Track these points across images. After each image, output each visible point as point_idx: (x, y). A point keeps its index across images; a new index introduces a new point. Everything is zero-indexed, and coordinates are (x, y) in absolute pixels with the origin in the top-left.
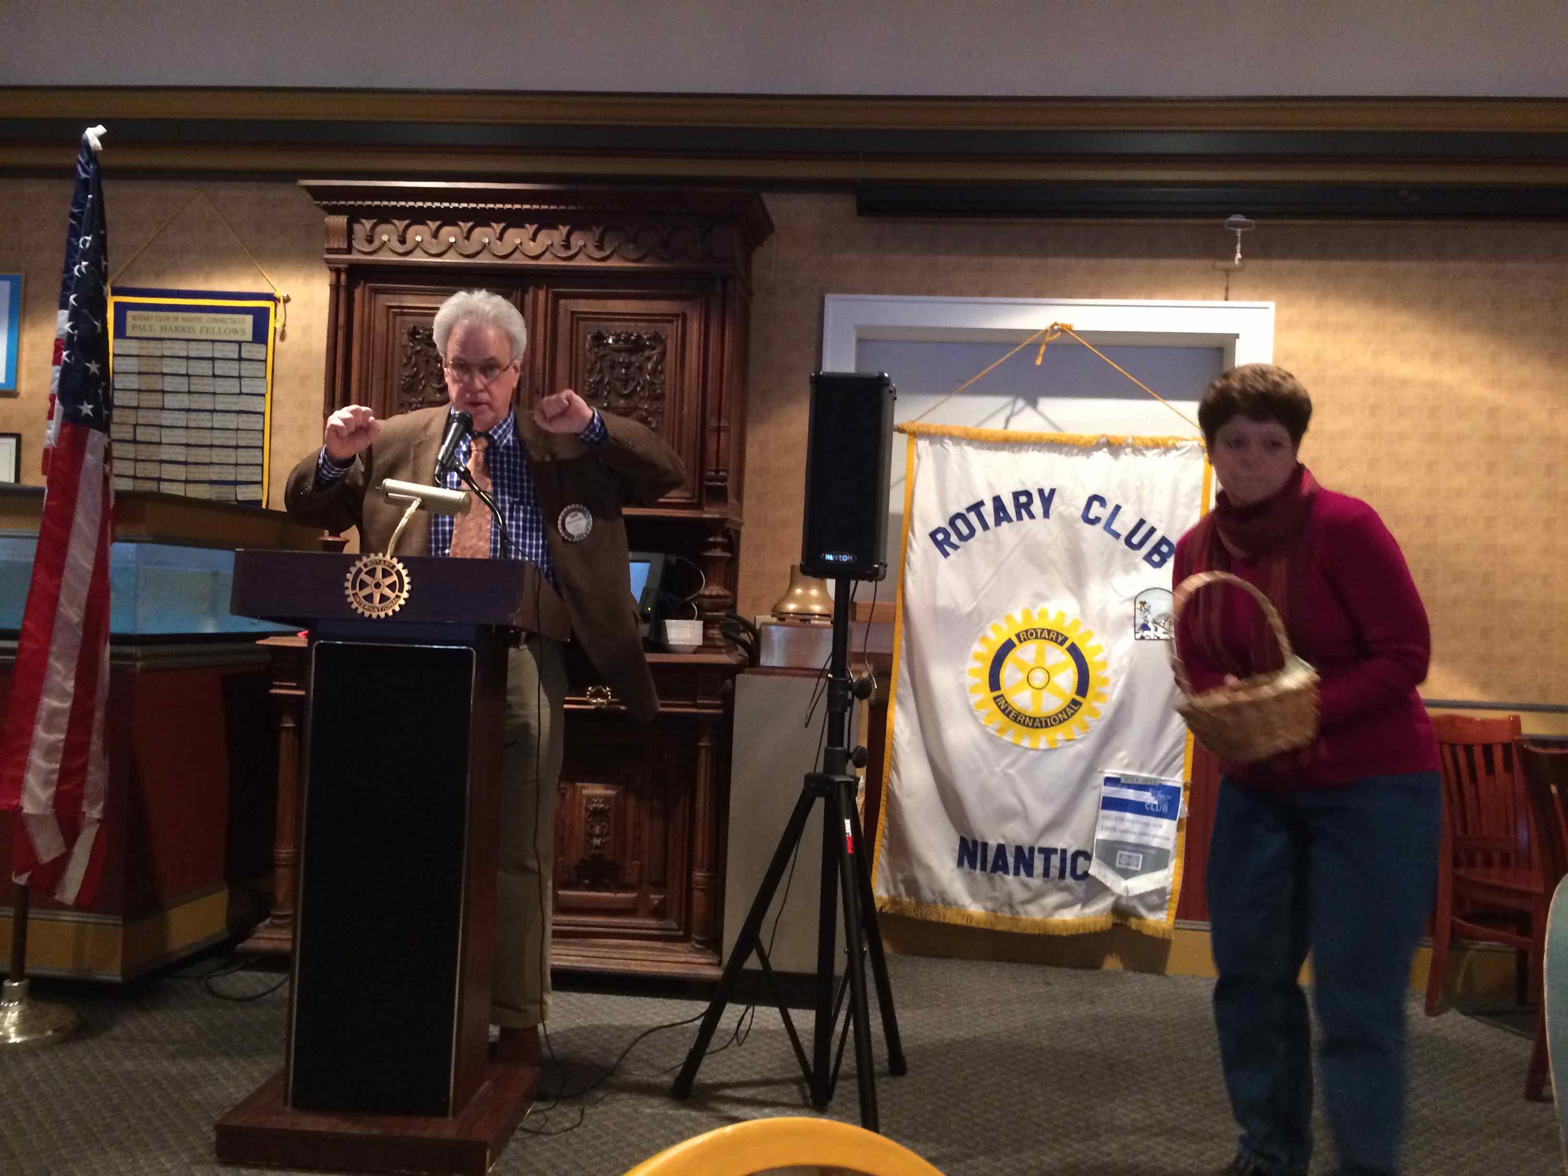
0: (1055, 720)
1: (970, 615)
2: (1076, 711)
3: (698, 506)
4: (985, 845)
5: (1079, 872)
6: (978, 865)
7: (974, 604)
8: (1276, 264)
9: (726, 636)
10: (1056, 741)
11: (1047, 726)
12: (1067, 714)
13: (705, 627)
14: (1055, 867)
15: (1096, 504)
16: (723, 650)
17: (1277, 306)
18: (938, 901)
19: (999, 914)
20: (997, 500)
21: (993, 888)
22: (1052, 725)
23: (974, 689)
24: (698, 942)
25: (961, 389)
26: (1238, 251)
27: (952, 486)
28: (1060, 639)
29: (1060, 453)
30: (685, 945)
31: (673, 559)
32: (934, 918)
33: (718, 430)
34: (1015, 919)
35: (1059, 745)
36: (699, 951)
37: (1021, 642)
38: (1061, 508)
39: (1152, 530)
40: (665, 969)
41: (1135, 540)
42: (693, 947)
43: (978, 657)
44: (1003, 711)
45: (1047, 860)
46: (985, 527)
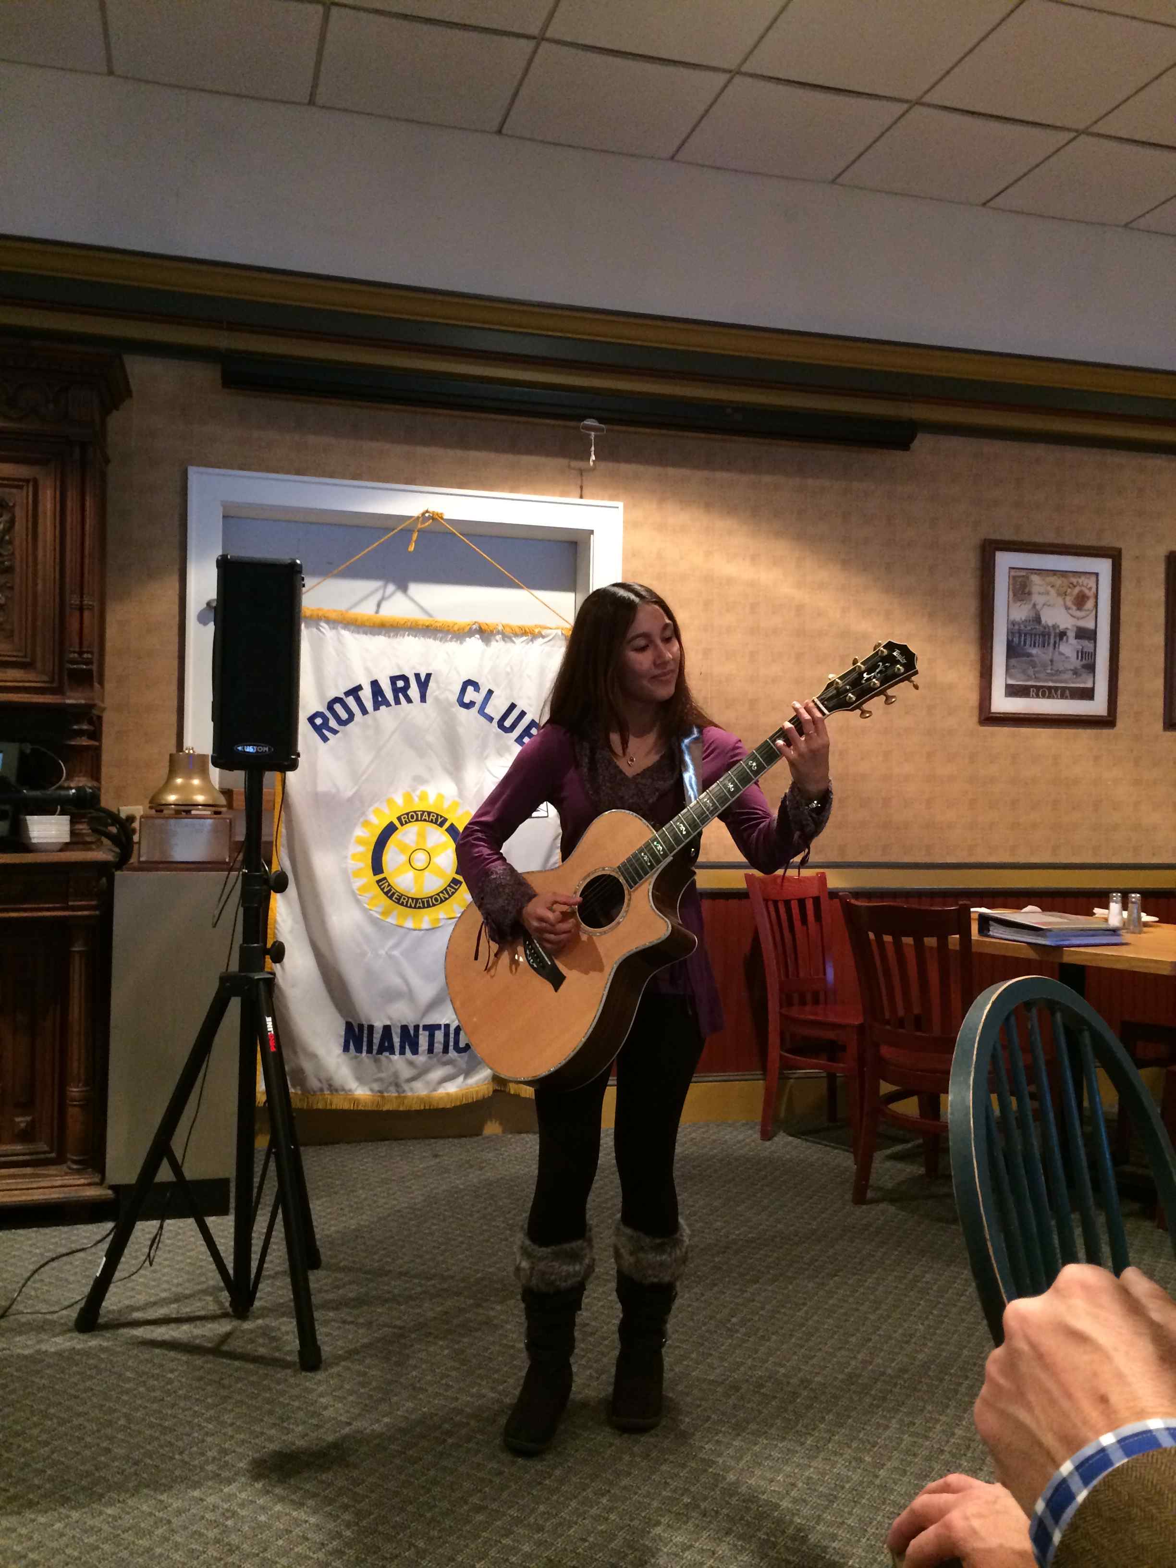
0: (436, 900)
1: (350, 800)
2: (456, 890)
3: (58, 691)
4: (371, 1028)
5: (462, 1045)
6: (365, 1048)
7: (356, 788)
8: (624, 467)
9: (95, 831)
10: (439, 920)
11: (429, 906)
12: (448, 893)
13: (72, 823)
14: (440, 1043)
15: (470, 689)
16: (94, 847)
17: (625, 507)
18: (325, 1089)
19: (386, 1094)
20: (375, 684)
21: (380, 1070)
22: (434, 905)
23: (357, 873)
24: (75, 1162)
25: (336, 572)
26: (593, 453)
27: (330, 669)
28: (439, 820)
29: (435, 639)
30: (59, 1167)
31: (28, 748)
32: (320, 1106)
33: (81, 609)
34: (401, 1098)
35: (440, 924)
36: (78, 1172)
37: (402, 825)
38: (437, 693)
39: (523, 714)
40: (38, 1196)
41: (508, 723)
42: (70, 1168)
43: (360, 842)
44: (386, 893)
45: (432, 1037)
46: (364, 711)
